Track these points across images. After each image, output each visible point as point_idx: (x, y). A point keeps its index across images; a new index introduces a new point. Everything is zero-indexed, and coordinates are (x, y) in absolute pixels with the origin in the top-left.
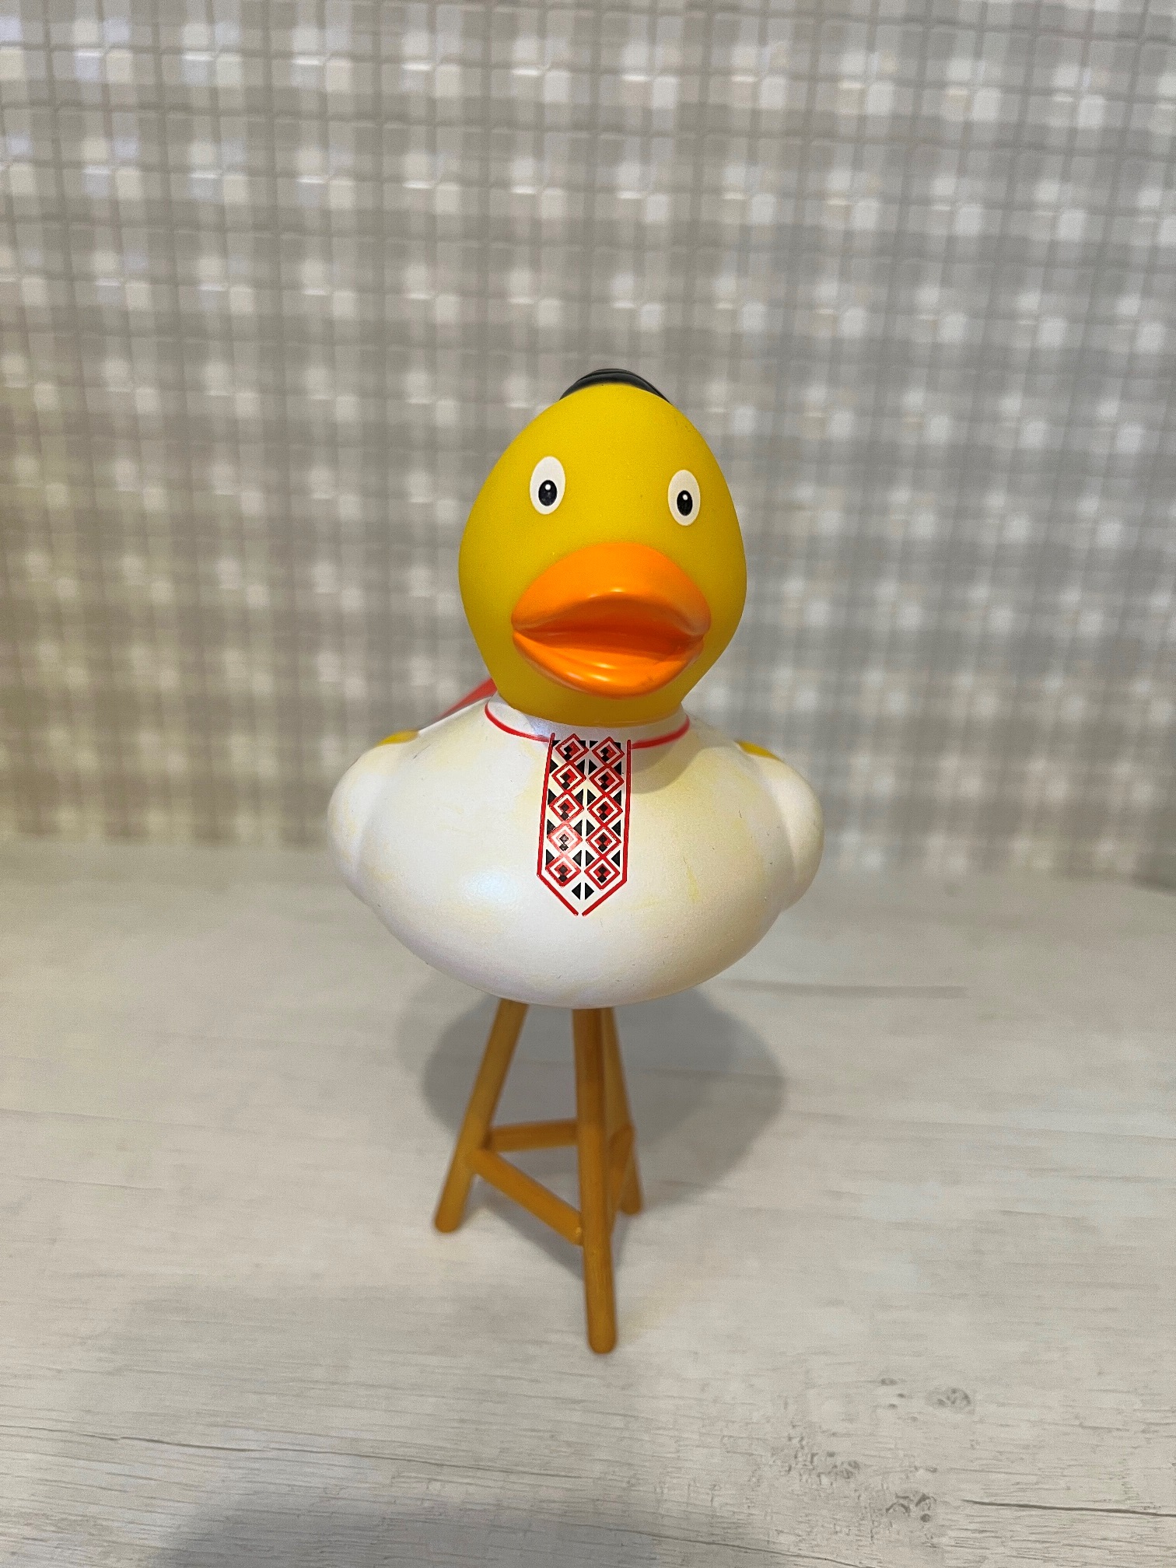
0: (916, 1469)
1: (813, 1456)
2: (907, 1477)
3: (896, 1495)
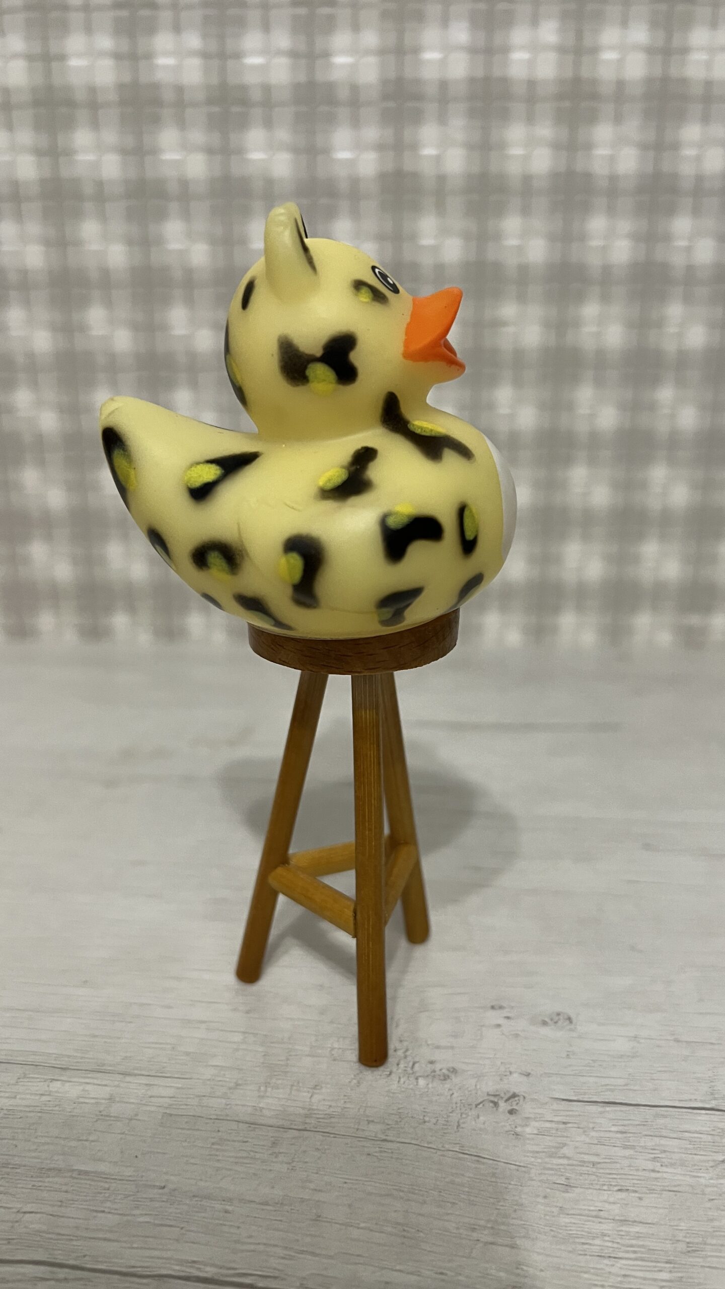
0: (511, 1073)
2: (501, 1080)
3: (488, 1093)
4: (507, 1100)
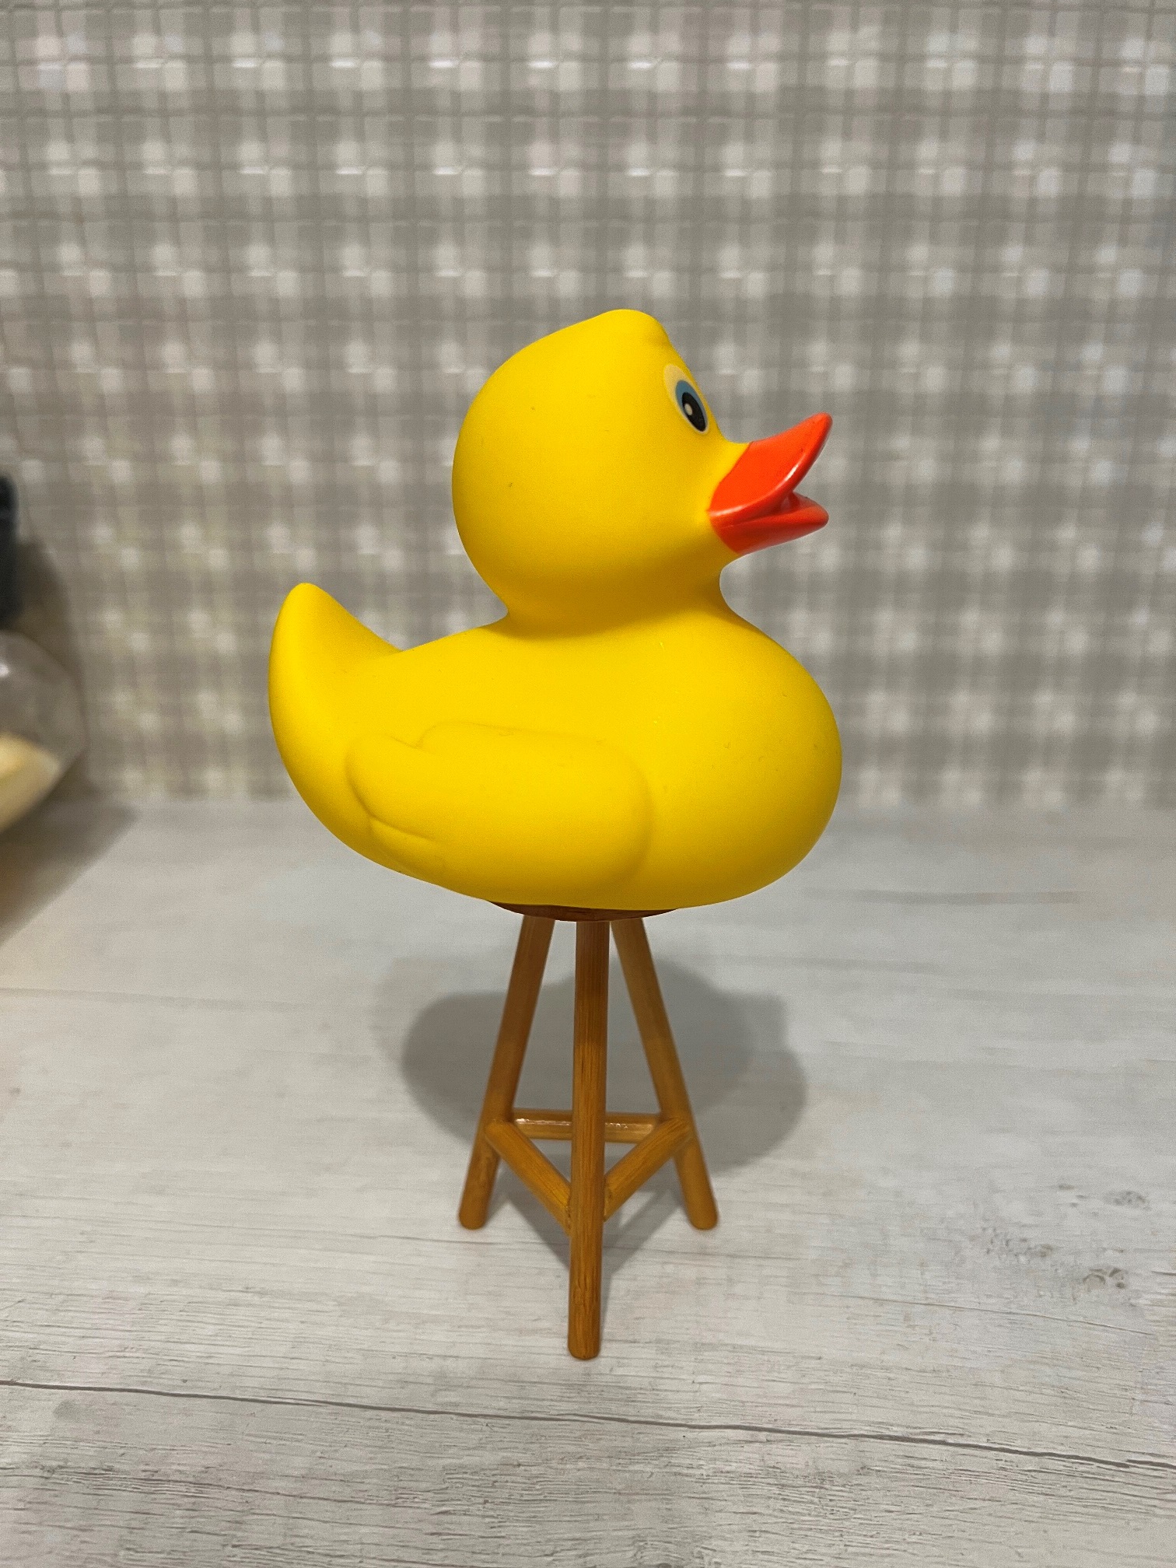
0: (1105, 1250)
1: (1007, 1242)
2: (1098, 1255)
3: (1089, 1268)
4: (1111, 1275)
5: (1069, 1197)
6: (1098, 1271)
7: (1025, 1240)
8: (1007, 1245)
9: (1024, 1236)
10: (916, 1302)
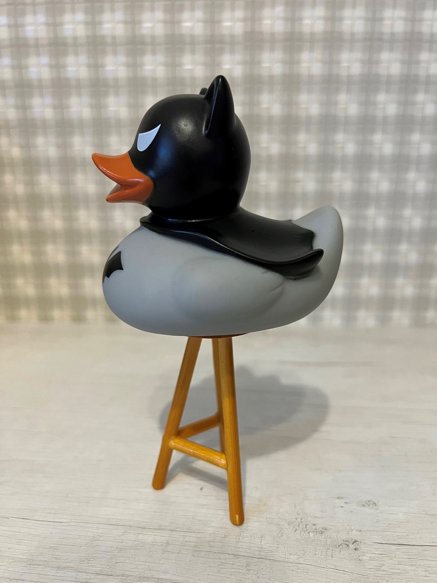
0: (352, 530)
1: (306, 525)
2: (348, 533)
3: (343, 540)
4: (353, 543)
5: (340, 502)
6: (346, 541)
7: (314, 525)
8: (306, 527)
9: (314, 523)
10: (255, 557)
